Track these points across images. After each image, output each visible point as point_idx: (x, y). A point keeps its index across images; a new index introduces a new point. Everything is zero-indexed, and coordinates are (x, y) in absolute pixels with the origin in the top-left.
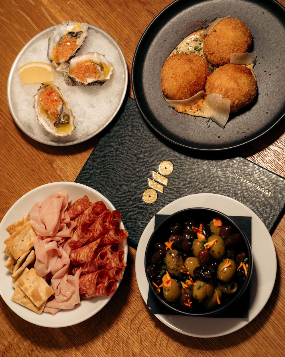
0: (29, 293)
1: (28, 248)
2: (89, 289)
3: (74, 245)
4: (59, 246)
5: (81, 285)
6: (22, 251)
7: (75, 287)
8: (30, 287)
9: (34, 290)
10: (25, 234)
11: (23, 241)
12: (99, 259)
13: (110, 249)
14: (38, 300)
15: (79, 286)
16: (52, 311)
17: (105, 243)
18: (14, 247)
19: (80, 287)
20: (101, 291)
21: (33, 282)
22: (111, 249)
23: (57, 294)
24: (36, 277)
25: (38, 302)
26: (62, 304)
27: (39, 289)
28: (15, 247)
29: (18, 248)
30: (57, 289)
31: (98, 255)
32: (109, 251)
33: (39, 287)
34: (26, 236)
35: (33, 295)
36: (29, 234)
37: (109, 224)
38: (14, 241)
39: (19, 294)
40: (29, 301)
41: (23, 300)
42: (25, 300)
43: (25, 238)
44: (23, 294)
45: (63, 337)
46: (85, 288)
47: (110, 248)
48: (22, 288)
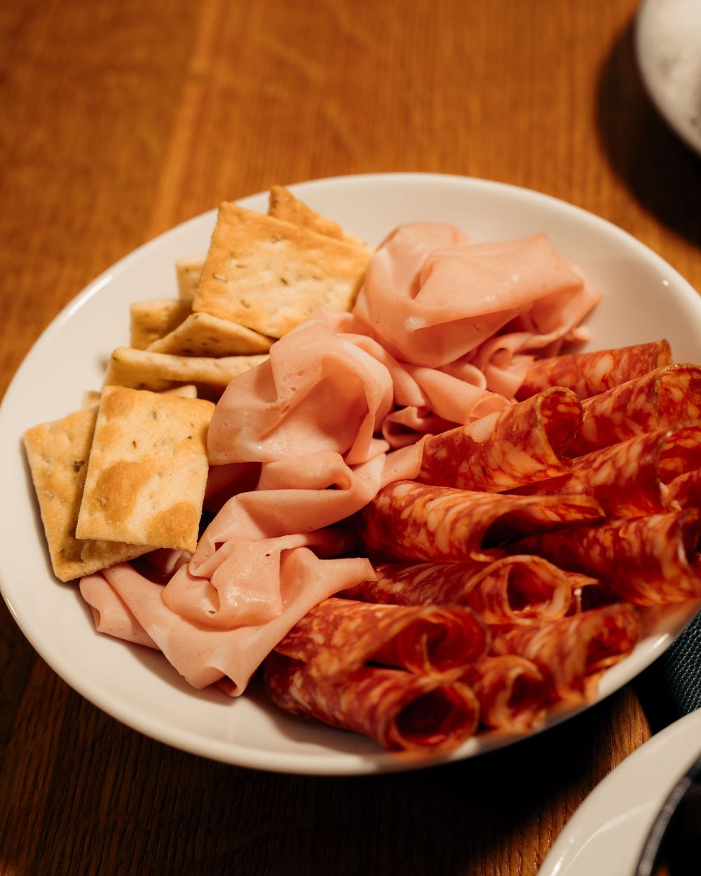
0: (103, 459)
1: (272, 326)
2: (337, 651)
3: (446, 462)
4: (385, 432)
5: (317, 617)
6: (241, 307)
7: (286, 607)
8: (134, 443)
9: (134, 464)
10: (317, 271)
11: (284, 282)
12: (502, 572)
13: (578, 592)
14: (105, 507)
15: (308, 615)
16: (113, 613)
17: (581, 550)
18: (234, 262)
19: (305, 621)
20: (375, 694)
21: (164, 443)
22: (583, 595)
23: (192, 566)
24: (190, 438)
25: (100, 516)
26: (174, 619)
27: (154, 483)
28: (239, 267)
29: (243, 282)
30: (214, 547)
31: (511, 559)
32: (569, 594)
33: (160, 475)
34: (309, 284)
35: (110, 478)
36: (330, 290)
37: (674, 493)
38: (258, 243)
39: (71, 439)
40: (71, 491)
41: (61, 467)
42: (65, 477)
43: (302, 285)
44: (78, 451)
45: (36, 778)
46: (319, 638)
47: (585, 589)
48: (102, 421)
